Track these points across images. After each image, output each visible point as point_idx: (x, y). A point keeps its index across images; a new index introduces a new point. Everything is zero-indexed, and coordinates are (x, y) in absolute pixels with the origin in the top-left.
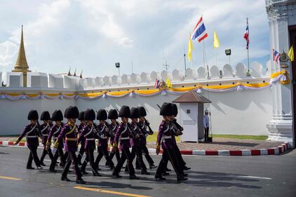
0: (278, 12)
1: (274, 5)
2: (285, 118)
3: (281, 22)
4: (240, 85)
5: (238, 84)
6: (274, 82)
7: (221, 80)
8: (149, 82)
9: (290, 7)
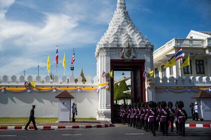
0: (106, 52)
1: (105, 48)
2: (107, 108)
3: (107, 57)
4: (80, 89)
5: (78, 87)
6: (102, 88)
7: (68, 85)
8: (17, 83)
9: (112, 50)
